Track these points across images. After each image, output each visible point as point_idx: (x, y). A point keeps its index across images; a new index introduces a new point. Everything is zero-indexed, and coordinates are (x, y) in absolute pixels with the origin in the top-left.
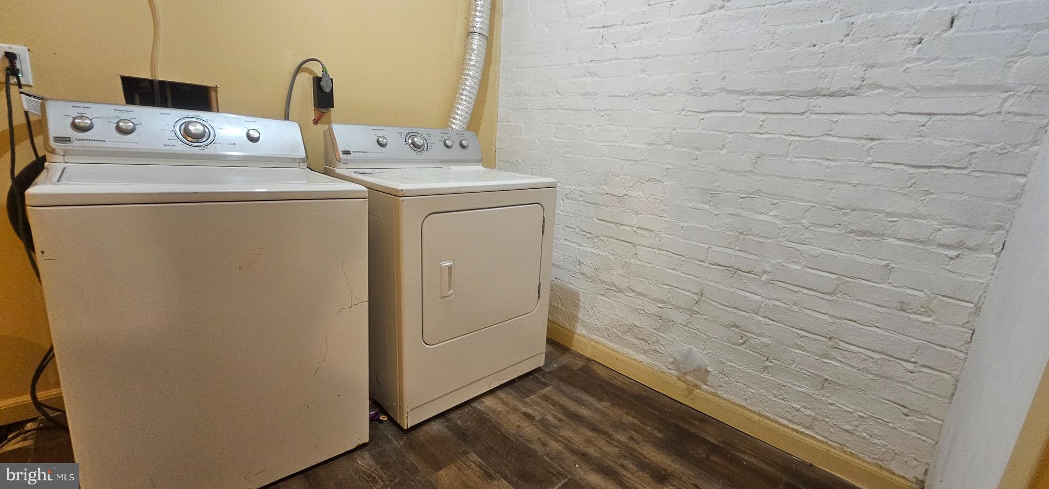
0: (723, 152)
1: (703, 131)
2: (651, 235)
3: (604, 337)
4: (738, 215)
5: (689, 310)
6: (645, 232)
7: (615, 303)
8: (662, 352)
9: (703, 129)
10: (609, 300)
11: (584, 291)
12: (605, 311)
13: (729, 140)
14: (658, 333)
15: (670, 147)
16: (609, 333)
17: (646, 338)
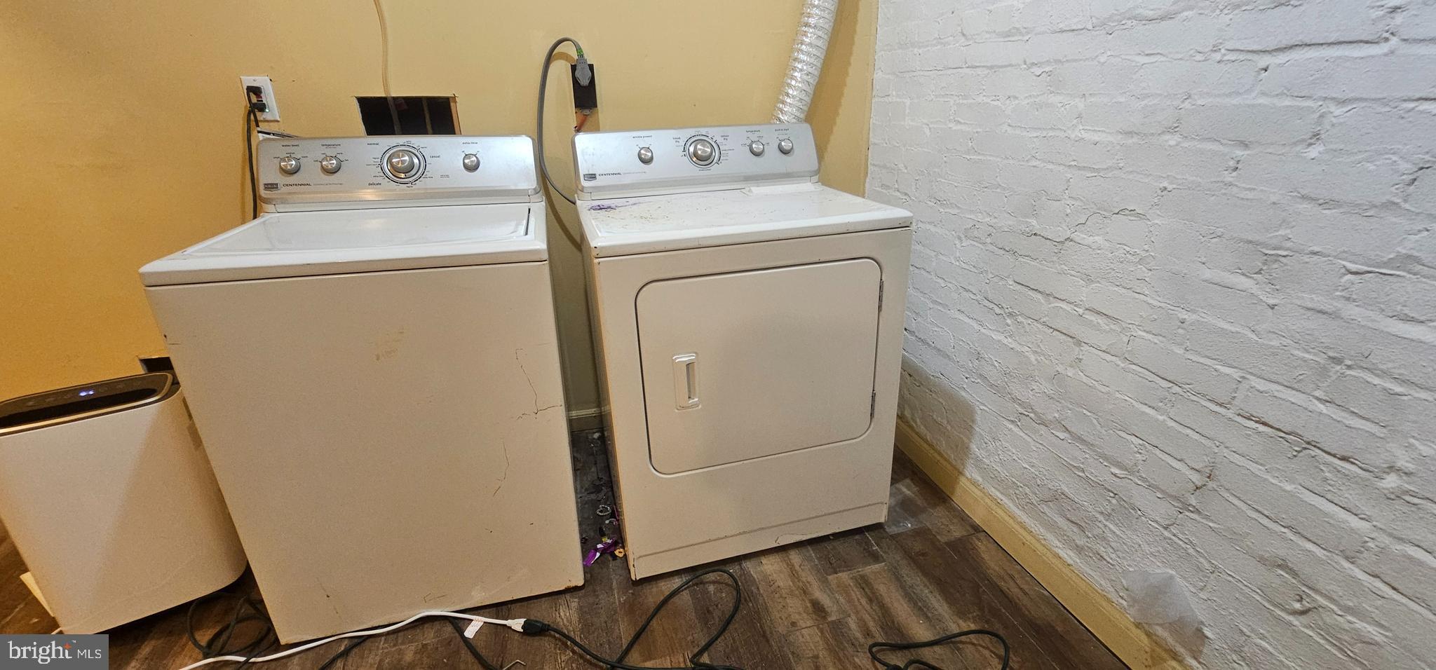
0: (1313, 152)
1: (1263, 101)
2: (1113, 327)
3: (1008, 496)
4: (1334, 315)
5: (1176, 498)
6: (1101, 321)
7: (1033, 443)
8: (1111, 561)
9: (1263, 94)
10: (1022, 434)
11: (982, 407)
12: (1014, 451)
13: (1334, 120)
14: (1107, 523)
15: (1172, 140)
16: (1017, 492)
17: (1083, 524)
